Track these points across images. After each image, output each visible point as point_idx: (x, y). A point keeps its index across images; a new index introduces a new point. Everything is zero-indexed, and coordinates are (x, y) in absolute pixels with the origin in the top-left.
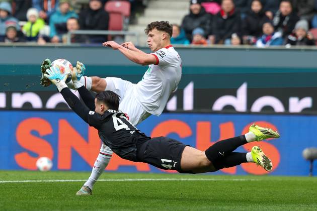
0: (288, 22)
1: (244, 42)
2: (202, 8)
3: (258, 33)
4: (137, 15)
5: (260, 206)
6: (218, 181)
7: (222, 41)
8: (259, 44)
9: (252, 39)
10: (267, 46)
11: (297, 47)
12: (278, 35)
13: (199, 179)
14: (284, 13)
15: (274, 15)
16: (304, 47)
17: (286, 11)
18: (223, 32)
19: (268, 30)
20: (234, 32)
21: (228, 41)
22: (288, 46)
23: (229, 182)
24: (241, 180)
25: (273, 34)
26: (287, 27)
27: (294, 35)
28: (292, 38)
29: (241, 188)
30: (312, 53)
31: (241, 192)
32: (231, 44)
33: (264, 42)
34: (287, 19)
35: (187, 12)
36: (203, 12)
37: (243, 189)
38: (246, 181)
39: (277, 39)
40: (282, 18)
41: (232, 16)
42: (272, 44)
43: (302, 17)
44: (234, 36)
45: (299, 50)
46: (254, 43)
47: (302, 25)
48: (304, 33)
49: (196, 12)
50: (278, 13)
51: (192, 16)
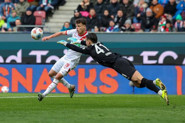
0: (122, 20)
1: (101, 30)
2: (80, 14)
3: (107, 26)
4: (49, 18)
5: (109, 109)
6: (89, 97)
7: (90, 30)
8: (108, 31)
9: (104, 29)
10: (112, 32)
11: (126, 32)
12: (117, 26)
13: (79, 96)
14: (120, 16)
15: (115, 17)
16: (129, 32)
17: (120, 15)
18: (90, 25)
19: (112, 24)
20: (95, 25)
21: (93, 30)
22: (122, 32)
23: (94, 97)
24: (100, 96)
25: (114, 26)
26: (121, 23)
27: (125, 27)
28: (123, 28)
29: (100, 100)
30: (133, 35)
31: (100, 102)
32: (94, 31)
33: (110, 30)
34: (121, 19)
35: (73, 16)
36: (80, 16)
37: (101, 101)
38: (102, 97)
39: (116, 29)
40: (119, 18)
41: (95, 17)
42: (114, 31)
43: (128, 18)
44: (96, 27)
45: (127, 34)
46: (105, 31)
47: (128, 21)
48: (129, 26)
49: (77, 16)
50: (116, 16)
51: (75, 18)
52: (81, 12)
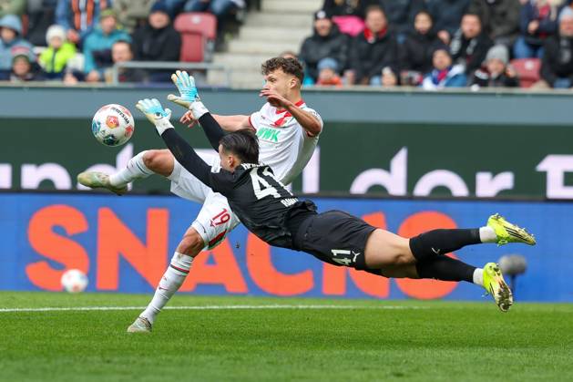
0: (476, 49)
1: (403, 81)
2: (334, 25)
3: (425, 66)
4: (227, 37)
5: (427, 350)
6: (360, 310)
8: (428, 85)
9: (416, 76)
10: (441, 87)
11: (490, 89)
12: (458, 69)
13: (328, 307)
14: (469, 35)
15: (452, 37)
16: (501, 90)
17: (471, 30)
18: (368, 65)
19: (441, 62)
20: (385, 65)
21: (376, 80)
22: (475, 88)
23: (377, 311)
24: (397, 307)
25: (449, 68)
27: (485, 70)
28: (480, 74)
29: (397, 321)
30: (513, 100)
31: (397, 327)
32: (382, 84)
33: (436, 82)
34: (473, 43)
35: (309, 32)
36: (335, 32)
37: (401, 323)
38: (405, 310)
39: (456, 77)
40: (465, 41)
41: (383, 38)
42: (447, 85)
43: (499, 41)
44: (387, 72)
45: (493, 95)
46: (419, 84)
47: (497, 53)
48: (500, 68)
49: (324, 32)
50: (458, 34)
52: (336, 19)
